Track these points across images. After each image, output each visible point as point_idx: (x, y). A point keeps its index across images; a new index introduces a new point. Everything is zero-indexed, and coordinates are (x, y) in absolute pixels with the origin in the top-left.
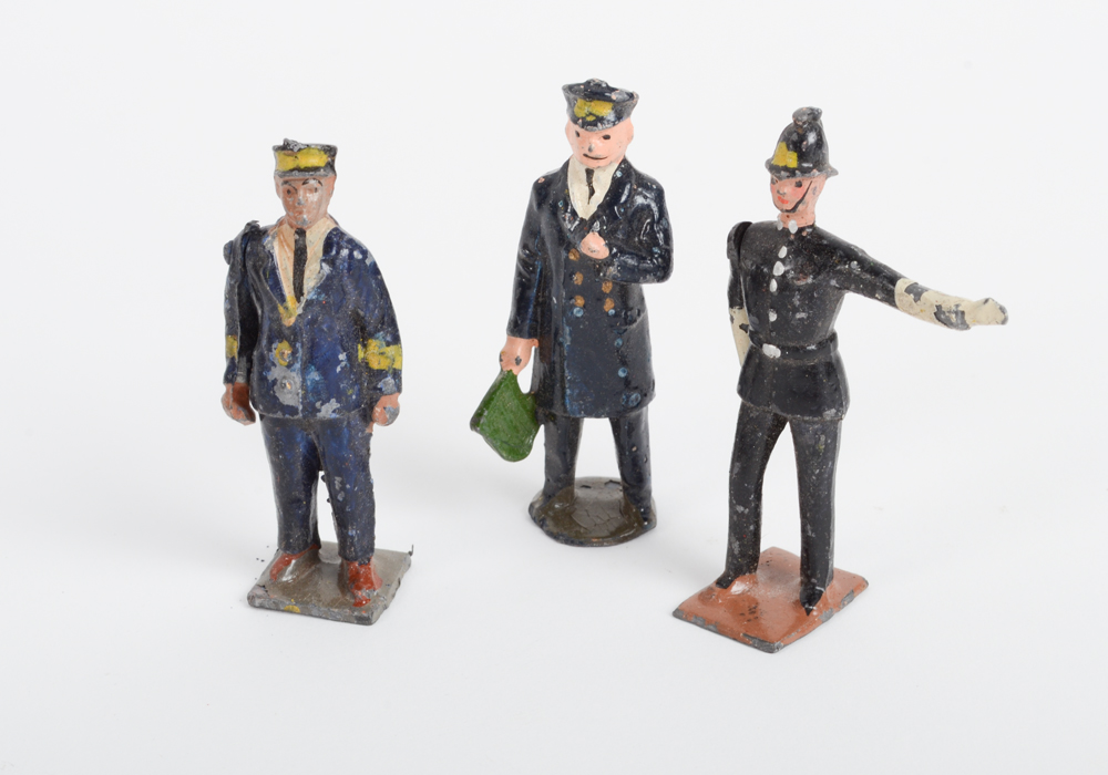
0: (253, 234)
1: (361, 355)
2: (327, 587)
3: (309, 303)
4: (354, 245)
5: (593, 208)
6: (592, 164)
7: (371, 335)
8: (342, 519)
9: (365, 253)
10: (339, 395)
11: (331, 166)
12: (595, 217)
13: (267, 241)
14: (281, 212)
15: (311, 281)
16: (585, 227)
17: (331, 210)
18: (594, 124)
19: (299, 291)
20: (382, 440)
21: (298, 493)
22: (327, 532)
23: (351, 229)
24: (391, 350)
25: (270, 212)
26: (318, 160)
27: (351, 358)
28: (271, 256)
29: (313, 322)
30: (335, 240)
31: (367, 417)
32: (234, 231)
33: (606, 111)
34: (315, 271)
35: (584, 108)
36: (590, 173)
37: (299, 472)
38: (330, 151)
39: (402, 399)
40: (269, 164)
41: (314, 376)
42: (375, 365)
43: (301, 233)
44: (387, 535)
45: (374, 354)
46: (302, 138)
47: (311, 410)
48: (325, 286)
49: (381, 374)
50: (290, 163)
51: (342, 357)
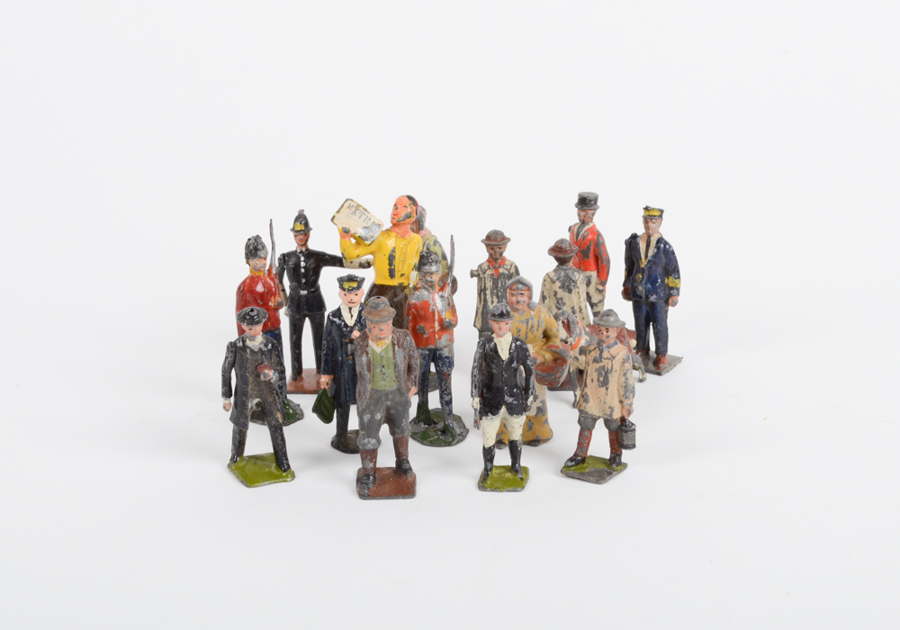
0: (634, 237)
1: (666, 281)
2: (651, 366)
3: (649, 261)
4: (666, 243)
5: (354, 322)
6: (351, 305)
7: (671, 275)
8: (657, 340)
9: (670, 246)
10: (657, 293)
11: (661, 216)
12: (355, 325)
13: (638, 239)
14: (644, 231)
15: (651, 253)
16: (352, 328)
17: (660, 231)
18: (352, 290)
19: (646, 257)
20: (672, 313)
21: (643, 328)
22: (653, 347)
23: (666, 238)
24: (677, 281)
25: (640, 231)
26: (657, 213)
27: (663, 281)
28: (638, 244)
29: (650, 267)
30: (660, 240)
31: (667, 303)
32: (628, 236)
33: (355, 285)
34: (652, 251)
35: (346, 285)
36: (350, 309)
37: (642, 321)
38: (662, 211)
39: (679, 298)
40: (642, 213)
41: (649, 286)
42: (670, 285)
43: (649, 237)
44: (672, 349)
45: (670, 281)
46: (652, 206)
47: (647, 297)
48: (655, 256)
49: (672, 288)
50: (647, 213)
51: (659, 281)
